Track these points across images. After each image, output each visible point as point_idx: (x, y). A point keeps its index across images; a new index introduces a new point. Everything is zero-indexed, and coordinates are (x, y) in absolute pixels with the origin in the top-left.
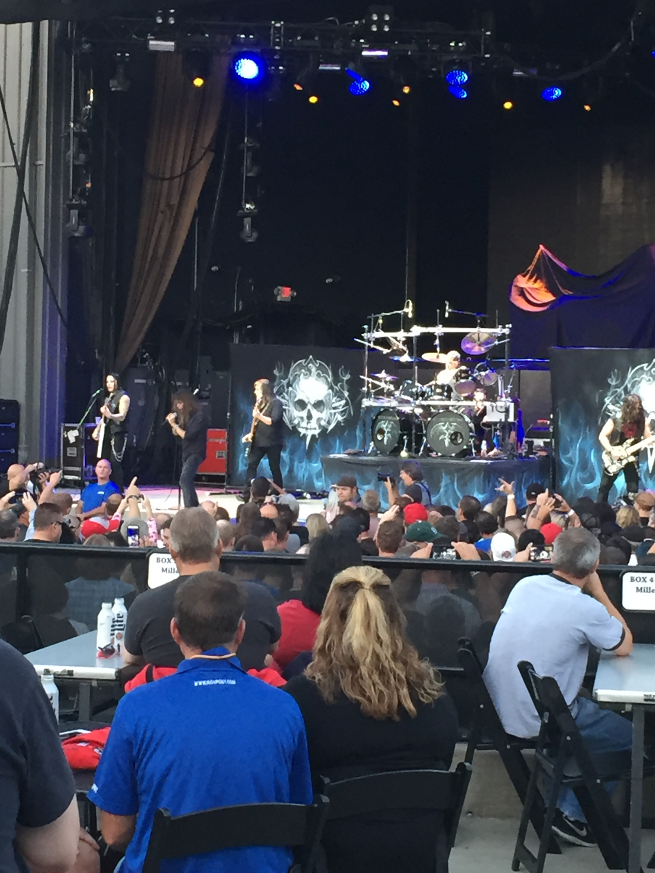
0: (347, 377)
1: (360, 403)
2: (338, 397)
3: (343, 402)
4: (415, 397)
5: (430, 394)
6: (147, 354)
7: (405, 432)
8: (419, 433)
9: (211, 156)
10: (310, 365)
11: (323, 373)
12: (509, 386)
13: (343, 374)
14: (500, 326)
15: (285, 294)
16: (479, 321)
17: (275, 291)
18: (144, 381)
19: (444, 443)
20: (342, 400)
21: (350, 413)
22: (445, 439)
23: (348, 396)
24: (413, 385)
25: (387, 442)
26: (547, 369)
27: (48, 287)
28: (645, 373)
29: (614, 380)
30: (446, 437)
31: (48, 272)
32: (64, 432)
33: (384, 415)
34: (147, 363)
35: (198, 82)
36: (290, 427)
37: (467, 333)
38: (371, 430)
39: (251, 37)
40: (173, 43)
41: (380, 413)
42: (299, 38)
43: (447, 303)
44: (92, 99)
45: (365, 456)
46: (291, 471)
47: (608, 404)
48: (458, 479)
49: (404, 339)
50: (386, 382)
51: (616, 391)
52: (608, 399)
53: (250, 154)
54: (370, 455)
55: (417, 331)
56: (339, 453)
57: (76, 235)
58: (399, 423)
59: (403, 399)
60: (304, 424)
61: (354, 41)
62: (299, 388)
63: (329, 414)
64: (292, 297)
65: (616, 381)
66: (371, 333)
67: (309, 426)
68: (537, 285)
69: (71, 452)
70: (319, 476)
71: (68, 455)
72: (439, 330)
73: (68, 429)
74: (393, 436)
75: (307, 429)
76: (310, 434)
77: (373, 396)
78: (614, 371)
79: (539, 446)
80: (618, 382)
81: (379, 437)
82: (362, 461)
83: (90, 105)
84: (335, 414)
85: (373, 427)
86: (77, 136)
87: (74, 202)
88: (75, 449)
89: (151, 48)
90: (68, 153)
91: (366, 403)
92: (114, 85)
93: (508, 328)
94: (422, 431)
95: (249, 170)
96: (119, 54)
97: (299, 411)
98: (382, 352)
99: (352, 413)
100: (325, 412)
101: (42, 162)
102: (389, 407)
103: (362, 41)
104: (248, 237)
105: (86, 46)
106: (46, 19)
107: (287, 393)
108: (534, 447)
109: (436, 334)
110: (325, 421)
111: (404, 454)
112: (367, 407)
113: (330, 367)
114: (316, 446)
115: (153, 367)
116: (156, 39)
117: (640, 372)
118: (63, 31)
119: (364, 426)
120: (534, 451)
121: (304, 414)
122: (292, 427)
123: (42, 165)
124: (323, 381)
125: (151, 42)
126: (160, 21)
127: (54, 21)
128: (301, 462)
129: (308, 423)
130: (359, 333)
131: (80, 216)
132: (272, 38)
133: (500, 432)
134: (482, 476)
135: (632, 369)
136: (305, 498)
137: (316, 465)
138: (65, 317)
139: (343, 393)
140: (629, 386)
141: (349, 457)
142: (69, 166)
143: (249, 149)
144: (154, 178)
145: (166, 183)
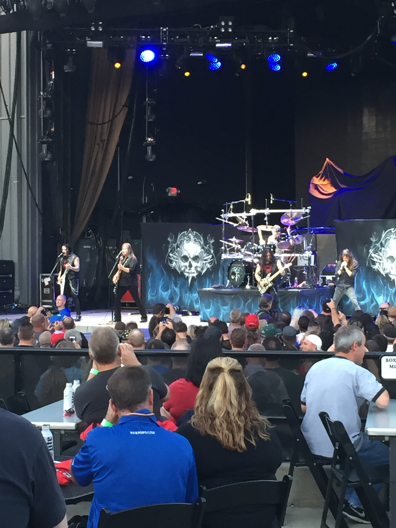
0: (212, 241)
1: (220, 256)
2: (207, 253)
3: (210, 256)
4: (254, 252)
6: (91, 230)
7: (248, 274)
9: (126, 110)
10: (190, 234)
11: (198, 239)
12: (310, 244)
13: (210, 240)
14: (304, 208)
15: (173, 192)
16: (291, 205)
17: (167, 190)
18: (89, 247)
20: (210, 255)
21: (215, 262)
23: (214, 252)
24: (252, 245)
25: (237, 280)
26: (333, 233)
27: (30, 192)
28: (392, 234)
29: (374, 239)
31: (30, 184)
32: (41, 279)
33: (235, 264)
34: (91, 236)
35: (118, 65)
36: (179, 272)
37: (284, 213)
38: (227, 273)
39: (149, 37)
40: (101, 43)
41: (233, 263)
42: (177, 37)
43: (272, 195)
44: (53, 77)
45: (225, 288)
46: (181, 298)
47: (372, 253)
48: (280, 301)
49: (246, 217)
50: (236, 244)
51: (376, 245)
52: (372, 250)
53: (150, 108)
54: (227, 288)
55: (254, 212)
56: (209, 287)
57: (46, 159)
58: (244, 268)
59: (246, 253)
60: (187, 270)
61: (211, 38)
62: (183, 248)
63: (202, 263)
64: (178, 194)
65: (376, 239)
66: (226, 214)
67: (190, 272)
68: (325, 183)
69: (46, 291)
70: (197, 302)
71: (45, 293)
72: (267, 211)
73: (44, 277)
74: (241, 276)
75: (189, 273)
76: (191, 276)
77: (228, 252)
78: (374, 233)
79: (330, 280)
80: (376, 240)
81: (233, 277)
82: (222, 291)
83: (53, 81)
84: (206, 263)
85: (229, 271)
86: (45, 100)
87: (44, 140)
88: (49, 289)
89: (88, 45)
90: (40, 110)
91: (224, 256)
92: (67, 69)
93: (309, 209)
95: (149, 118)
96: (69, 50)
97: (184, 262)
98: (233, 225)
99: (216, 263)
100: (200, 263)
101: (24, 116)
102: (238, 259)
103: (216, 38)
104: (150, 158)
106: (25, 30)
107: (177, 252)
108: (326, 280)
109: (265, 214)
110: (200, 268)
111: (248, 287)
112: (225, 259)
113: (202, 235)
114: (195, 283)
115: (94, 239)
116: (92, 40)
117: (389, 233)
118: (35, 36)
119: (224, 270)
120: (326, 283)
121: (187, 264)
122: (181, 272)
123: (25, 118)
124: (198, 244)
125: (88, 42)
126: (93, 29)
127: (29, 31)
128: (186, 293)
129: (190, 269)
130: (219, 215)
131: (48, 149)
132: (161, 37)
133: (305, 272)
134: (295, 299)
135: (385, 232)
136: (188, 315)
137: (195, 295)
138: (41, 210)
139: (210, 251)
140: (383, 242)
141: (214, 290)
142: (41, 118)
143: (149, 105)
144: (92, 124)
145: (100, 126)
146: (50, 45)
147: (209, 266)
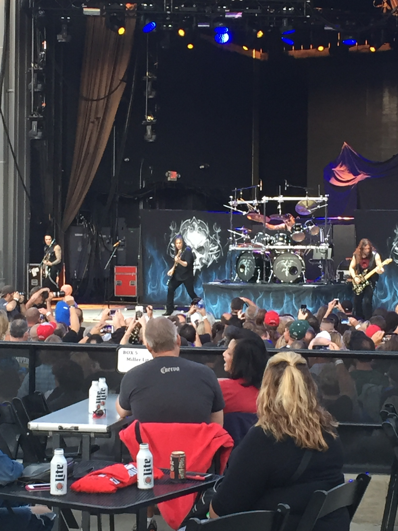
0: (219, 231)
1: (228, 248)
3: (217, 247)
4: (265, 243)
5: (275, 242)
6: (83, 217)
7: (259, 267)
8: (267, 268)
9: (124, 84)
10: (194, 223)
11: (203, 228)
12: (328, 236)
13: (216, 228)
14: (322, 196)
15: (173, 176)
16: (307, 193)
17: (167, 174)
18: (81, 235)
19: (285, 273)
20: (216, 245)
22: (286, 271)
23: (220, 243)
24: (263, 236)
25: (247, 274)
26: (352, 224)
27: (17, 172)
30: (286, 270)
31: (18, 163)
32: (29, 269)
33: (244, 256)
34: (83, 223)
37: (298, 201)
38: (235, 266)
39: (151, 5)
40: (99, 10)
41: (241, 254)
43: (286, 181)
44: (45, 48)
45: (232, 283)
47: (395, 247)
48: (295, 298)
49: (258, 205)
50: (245, 234)
52: (395, 243)
53: (150, 83)
54: (235, 282)
55: (265, 199)
56: (215, 281)
57: (36, 138)
58: (254, 260)
59: (257, 245)
61: (219, 7)
63: (207, 255)
64: (178, 178)
66: (235, 201)
68: (342, 169)
69: (34, 282)
71: (32, 285)
72: (281, 199)
73: (31, 267)
74: (251, 269)
77: (236, 243)
81: (241, 270)
82: (230, 286)
83: (44, 52)
84: (212, 255)
85: (237, 264)
86: (36, 73)
87: (34, 116)
88: (37, 281)
89: (85, 13)
90: (30, 84)
91: (232, 248)
92: (60, 38)
93: (327, 197)
94: (269, 266)
95: (150, 95)
96: (63, 18)
98: (242, 213)
99: (223, 255)
100: (205, 254)
101: (12, 90)
102: (248, 251)
103: (224, 7)
104: (149, 138)
105: (41, 13)
108: (344, 275)
109: (279, 201)
111: (258, 281)
112: (233, 250)
115: (87, 226)
116: (88, 7)
118: (26, 2)
119: (231, 263)
120: (344, 278)
123: (13, 92)
125: (85, 10)
130: (227, 201)
131: (38, 127)
132: (165, 6)
133: (321, 266)
134: (311, 296)
137: (199, 289)
138: (29, 192)
141: (221, 284)
142: (31, 93)
143: (149, 79)
144: (87, 100)
145: (95, 102)
146: (42, 12)
147: (215, 258)
